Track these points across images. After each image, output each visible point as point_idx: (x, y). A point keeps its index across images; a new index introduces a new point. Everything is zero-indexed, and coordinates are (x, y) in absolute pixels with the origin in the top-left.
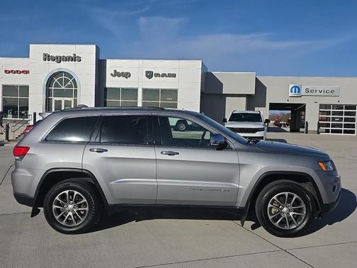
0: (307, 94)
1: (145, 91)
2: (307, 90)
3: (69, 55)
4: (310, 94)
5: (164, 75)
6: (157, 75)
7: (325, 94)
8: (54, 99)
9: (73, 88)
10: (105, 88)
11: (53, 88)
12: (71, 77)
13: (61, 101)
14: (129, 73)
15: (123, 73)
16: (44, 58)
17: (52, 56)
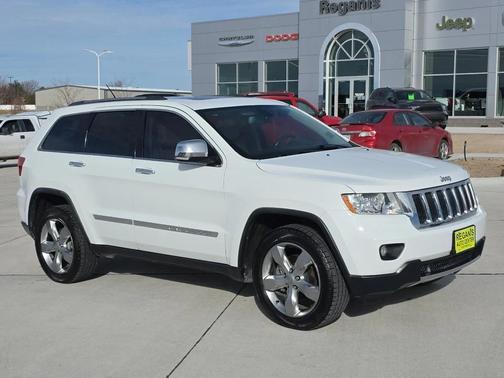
8: (338, 80)
9: (369, 58)
10: (426, 53)
11: (336, 61)
12: (365, 38)
13: (349, 82)
14: (469, 20)
15: (459, 20)
16: (322, 10)
17: (333, 5)
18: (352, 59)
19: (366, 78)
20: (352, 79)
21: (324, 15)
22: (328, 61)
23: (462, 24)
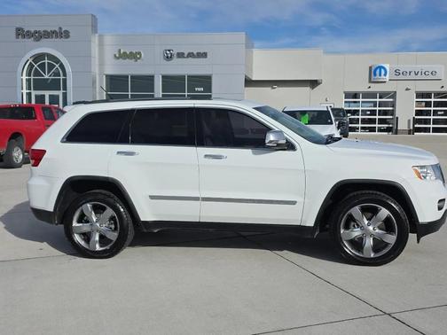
0: (396, 78)
1: (165, 78)
2: (397, 72)
3: (53, 29)
4: (401, 77)
5: (191, 55)
6: (180, 55)
7: (424, 77)
8: (34, 93)
9: (62, 77)
10: (107, 76)
11: (32, 77)
12: (57, 61)
13: (44, 96)
14: (139, 53)
15: (131, 53)
16: (18, 35)
17: (28, 32)
18: (46, 77)
19: (60, 93)
20: (47, 94)
21: (20, 39)
22: (24, 77)
23: (134, 56)
